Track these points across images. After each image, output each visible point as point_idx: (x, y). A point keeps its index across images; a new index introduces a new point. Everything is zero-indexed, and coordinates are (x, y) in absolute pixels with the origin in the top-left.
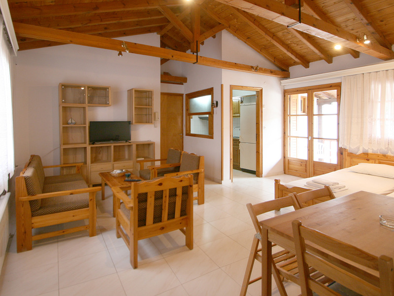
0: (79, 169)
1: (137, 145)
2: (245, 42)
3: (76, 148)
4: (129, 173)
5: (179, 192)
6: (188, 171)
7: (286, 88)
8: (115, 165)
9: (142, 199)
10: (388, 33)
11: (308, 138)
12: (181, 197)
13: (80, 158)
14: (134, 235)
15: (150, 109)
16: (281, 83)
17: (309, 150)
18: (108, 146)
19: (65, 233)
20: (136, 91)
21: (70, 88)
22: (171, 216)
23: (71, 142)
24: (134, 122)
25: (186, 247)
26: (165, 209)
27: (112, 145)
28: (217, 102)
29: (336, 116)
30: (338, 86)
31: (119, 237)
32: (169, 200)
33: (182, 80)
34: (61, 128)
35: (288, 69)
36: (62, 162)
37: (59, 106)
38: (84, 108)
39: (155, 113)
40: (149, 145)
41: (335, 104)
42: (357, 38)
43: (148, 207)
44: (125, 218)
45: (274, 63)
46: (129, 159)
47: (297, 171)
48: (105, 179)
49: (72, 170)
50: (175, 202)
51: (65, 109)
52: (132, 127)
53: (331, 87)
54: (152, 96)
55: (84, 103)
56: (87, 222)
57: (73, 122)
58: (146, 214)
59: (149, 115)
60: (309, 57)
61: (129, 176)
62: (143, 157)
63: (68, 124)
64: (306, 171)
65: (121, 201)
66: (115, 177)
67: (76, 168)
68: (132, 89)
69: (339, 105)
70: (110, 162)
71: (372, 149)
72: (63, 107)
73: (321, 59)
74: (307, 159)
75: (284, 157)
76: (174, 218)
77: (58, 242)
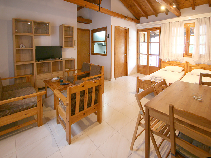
0: (28, 79)
1: (65, 61)
2: (122, 2)
3: (26, 65)
4: (62, 80)
5: (94, 90)
6: (95, 75)
7: (139, 29)
8: (53, 75)
9: (73, 97)
10: (180, 3)
11: (147, 54)
12: (95, 93)
13: (29, 71)
14: (69, 122)
15: (72, 38)
16: (136, 26)
17: (147, 60)
18: (48, 62)
19: (20, 127)
20: (65, 26)
21: (21, 22)
22: (89, 105)
23: (22, 60)
24: (63, 46)
25: (97, 122)
26: (86, 101)
27: (51, 61)
28: (109, 35)
29: (158, 43)
30: (159, 28)
31: (58, 123)
32: (88, 96)
33: (89, 22)
34: (15, 50)
35: (139, 19)
36: (16, 75)
37: (13, 35)
38: (32, 37)
39: (74, 41)
40: (71, 61)
41: (158, 37)
42: (171, 4)
43: (76, 102)
44: (63, 111)
45: (134, 15)
46: (61, 70)
47: (142, 71)
48: (47, 84)
49: (24, 80)
50: (92, 96)
51: (17, 37)
52: (62, 49)
53: (156, 29)
54: (73, 30)
55: (31, 33)
56: (36, 117)
57: (24, 46)
58: (75, 107)
59: (71, 42)
60: (148, 13)
61: (62, 81)
62: (68, 68)
63: (20, 47)
64: (146, 71)
65: (60, 99)
66: (54, 83)
67: (26, 79)
68: (62, 25)
69: (160, 38)
70: (50, 72)
71: (172, 59)
72: (16, 35)
73: (153, 14)
74: (146, 65)
75: (137, 65)
76: (91, 106)
77: (15, 134)
